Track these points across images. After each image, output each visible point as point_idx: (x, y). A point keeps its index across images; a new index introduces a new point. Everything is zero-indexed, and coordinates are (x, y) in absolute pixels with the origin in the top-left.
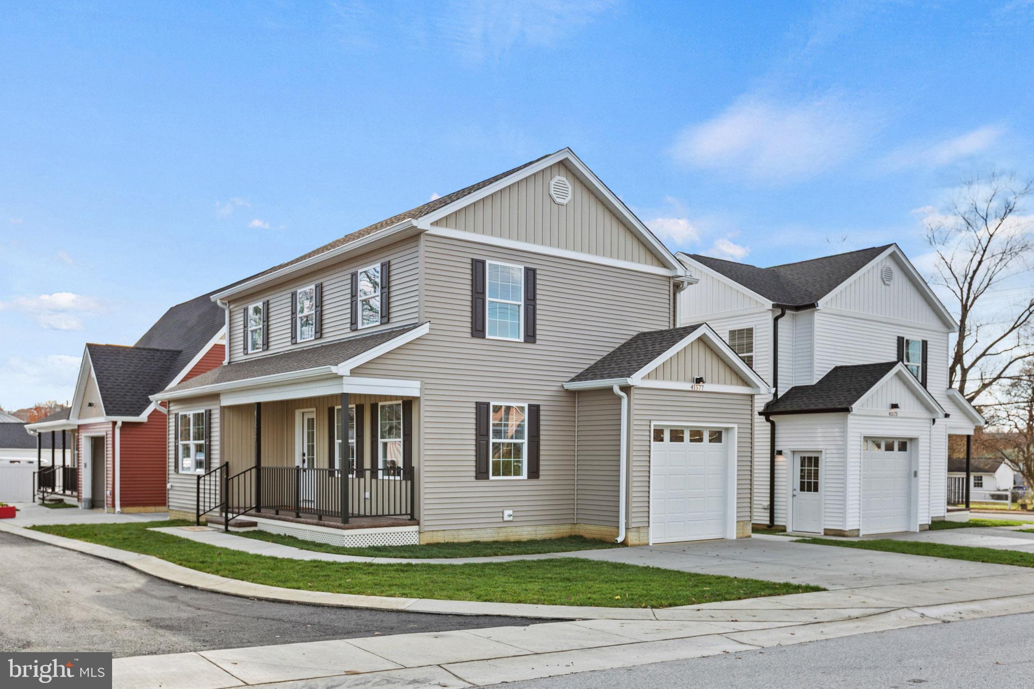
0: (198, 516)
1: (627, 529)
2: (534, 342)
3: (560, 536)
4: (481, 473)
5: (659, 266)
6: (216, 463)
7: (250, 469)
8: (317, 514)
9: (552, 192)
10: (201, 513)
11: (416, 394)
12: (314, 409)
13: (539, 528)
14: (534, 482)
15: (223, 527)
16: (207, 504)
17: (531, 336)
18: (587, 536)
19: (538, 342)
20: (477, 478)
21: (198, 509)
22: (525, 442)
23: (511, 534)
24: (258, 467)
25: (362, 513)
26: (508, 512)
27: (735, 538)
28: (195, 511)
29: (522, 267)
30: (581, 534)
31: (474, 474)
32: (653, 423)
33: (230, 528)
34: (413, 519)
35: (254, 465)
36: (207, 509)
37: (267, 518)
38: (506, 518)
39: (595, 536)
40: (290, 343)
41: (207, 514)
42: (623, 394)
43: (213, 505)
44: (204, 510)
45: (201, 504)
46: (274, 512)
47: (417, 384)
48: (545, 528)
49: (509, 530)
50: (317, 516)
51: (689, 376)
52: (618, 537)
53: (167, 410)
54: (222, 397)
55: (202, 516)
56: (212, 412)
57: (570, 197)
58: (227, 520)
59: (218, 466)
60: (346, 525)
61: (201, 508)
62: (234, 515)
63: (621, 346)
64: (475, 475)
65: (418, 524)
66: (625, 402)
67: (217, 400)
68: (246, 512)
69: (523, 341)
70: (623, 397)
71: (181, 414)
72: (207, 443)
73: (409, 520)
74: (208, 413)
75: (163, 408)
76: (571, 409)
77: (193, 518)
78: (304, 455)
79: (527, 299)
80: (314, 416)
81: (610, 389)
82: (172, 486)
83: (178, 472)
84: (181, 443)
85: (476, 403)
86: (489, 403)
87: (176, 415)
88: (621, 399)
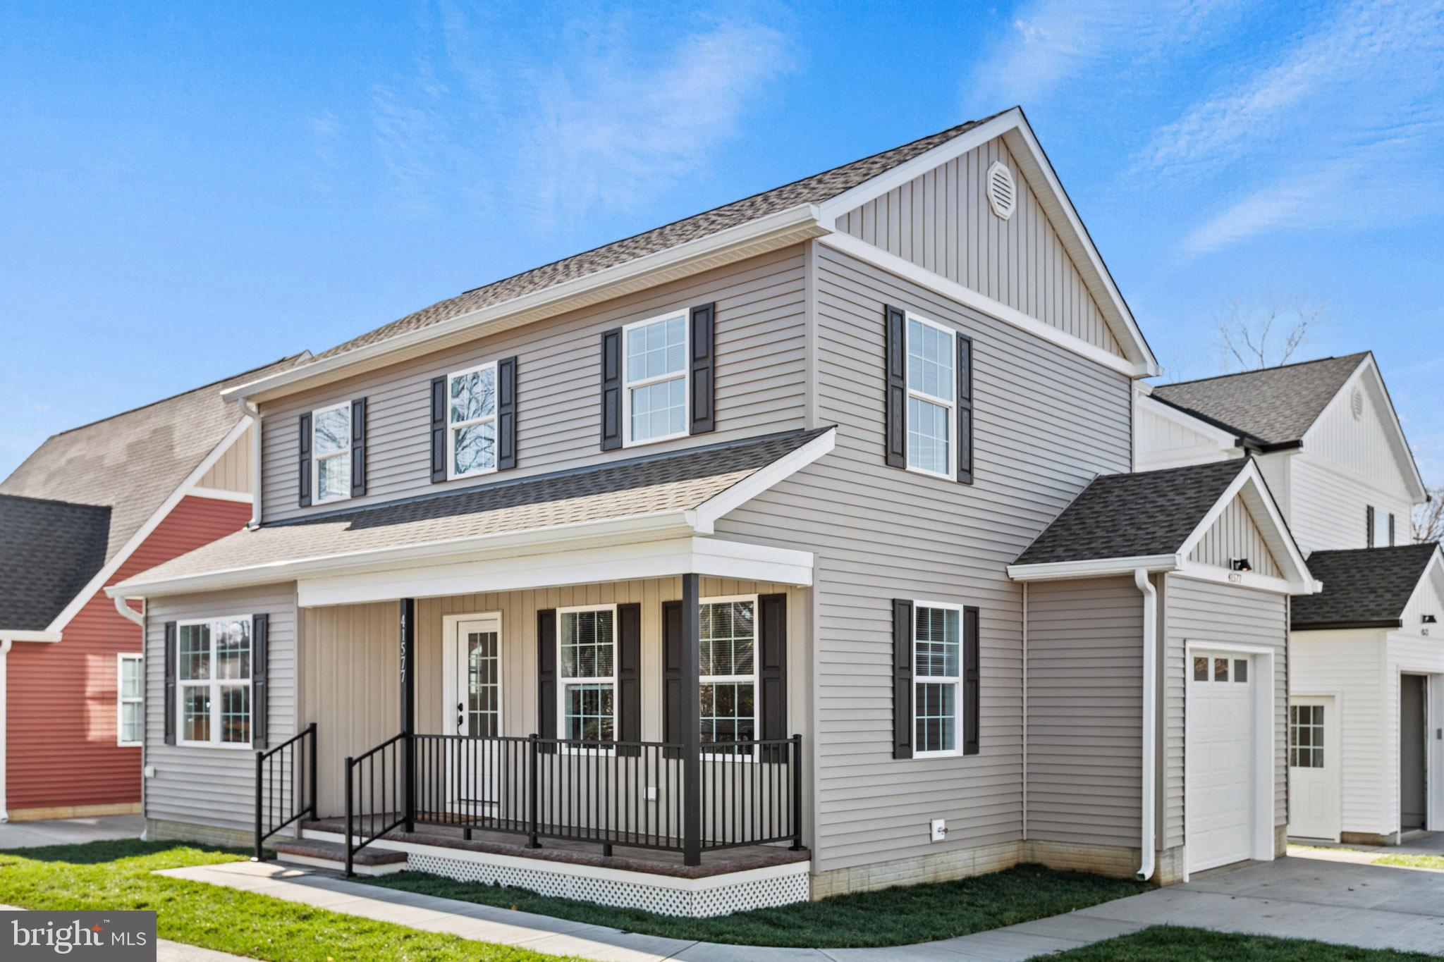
0: (260, 838)
1: (1158, 852)
2: (970, 483)
3: (1004, 865)
4: (901, 749)
5: (1118, 355)
6: (284, 726)
7: (393, 741)
8: (597, 841)
9: (991, 193)
10: (265, 831)
11: (805, 579)
12: (498, 615)
13: (979, 853)
14: (972, 760)
15: (341, 866)
16: (276, 813)
17: (966, 473)
18: (1052, 864)
19: (976, 483)
20: (894, 756)
21: (259, 824)
22: (958, 681)
23: (941, 867)
24: (408, 735)
25: (729, 839)
26: (939, 824)
27: (1272, 858)
28: (253, 829)
29: (953, 332)
30: (1038, 861)
31: (890, 748)
32: (1189, 645)
33: (357, 869)
34: (799, 848)
35: (398, 732)
36: (276, 823)
37: (441, 845)
38: (937, 836)
39: (1074, 865)
40: (428, 481)
41: (278, 833)
42: (1151, 587)
43: (287, 815)
44: (271, 825)
45: (265, 812)
46: (461, 831)
47: (807, 558)
48: (986, 851)
49: (938, 859)
50: (602, 847)
51: (1224, 559)
52: (1140, 866)
53: (143, 615)
54: (301, 588)
55: (268, 839)
56: (272, 620)
57: (1012, 208)
58: (352, 851)
59: (292, 732)
60: (697, 869)
61: (265, 821)
62: (364, 839)
63: (1077, 499)
64: (891, 750)
65: (810, 858)
66: (1151, 603)
67: (292, 593)
68: (385, 831)
69: (955, 479)
70: (1149, 592)
71: (180, 623)
72: (259, 684)
73: (790, 849)
74: (259, 622)
75: (134, 612)
76: (1017, 617)
77: (251, 842)
78: (460, 707)
79: (960, 396)
80: (496, 627)
81: (1129, 578)
82: (155, 772)
83: (174, 743)
84: (181, 684)
85: (894, 601)
86: (911, 602)
87: (170, 628)
88: (1142, 597)
